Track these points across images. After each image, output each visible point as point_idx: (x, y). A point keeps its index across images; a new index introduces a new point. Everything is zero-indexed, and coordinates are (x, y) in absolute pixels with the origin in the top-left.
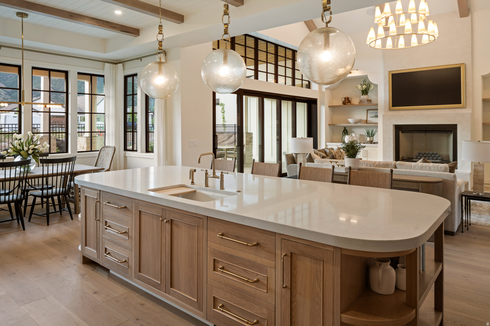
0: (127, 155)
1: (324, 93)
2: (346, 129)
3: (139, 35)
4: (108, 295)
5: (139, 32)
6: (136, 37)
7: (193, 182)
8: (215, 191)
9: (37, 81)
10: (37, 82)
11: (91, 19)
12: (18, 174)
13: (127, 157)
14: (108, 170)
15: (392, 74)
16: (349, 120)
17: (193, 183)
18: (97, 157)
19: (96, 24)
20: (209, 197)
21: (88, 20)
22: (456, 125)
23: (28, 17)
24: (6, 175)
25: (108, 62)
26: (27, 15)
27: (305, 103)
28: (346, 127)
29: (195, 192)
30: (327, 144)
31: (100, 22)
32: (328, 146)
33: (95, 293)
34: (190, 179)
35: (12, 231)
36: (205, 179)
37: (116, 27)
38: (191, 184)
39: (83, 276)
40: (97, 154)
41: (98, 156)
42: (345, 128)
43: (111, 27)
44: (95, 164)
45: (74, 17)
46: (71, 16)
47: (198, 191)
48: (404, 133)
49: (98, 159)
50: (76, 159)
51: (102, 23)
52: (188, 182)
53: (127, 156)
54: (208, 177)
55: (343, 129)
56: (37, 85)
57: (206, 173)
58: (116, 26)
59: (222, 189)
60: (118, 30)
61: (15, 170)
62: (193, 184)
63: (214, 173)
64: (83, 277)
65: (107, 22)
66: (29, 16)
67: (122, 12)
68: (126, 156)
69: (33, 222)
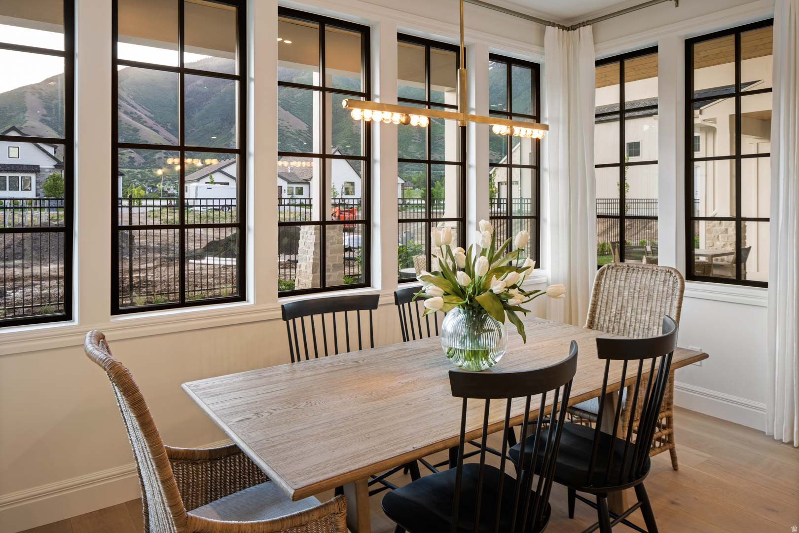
25: (554, 25)
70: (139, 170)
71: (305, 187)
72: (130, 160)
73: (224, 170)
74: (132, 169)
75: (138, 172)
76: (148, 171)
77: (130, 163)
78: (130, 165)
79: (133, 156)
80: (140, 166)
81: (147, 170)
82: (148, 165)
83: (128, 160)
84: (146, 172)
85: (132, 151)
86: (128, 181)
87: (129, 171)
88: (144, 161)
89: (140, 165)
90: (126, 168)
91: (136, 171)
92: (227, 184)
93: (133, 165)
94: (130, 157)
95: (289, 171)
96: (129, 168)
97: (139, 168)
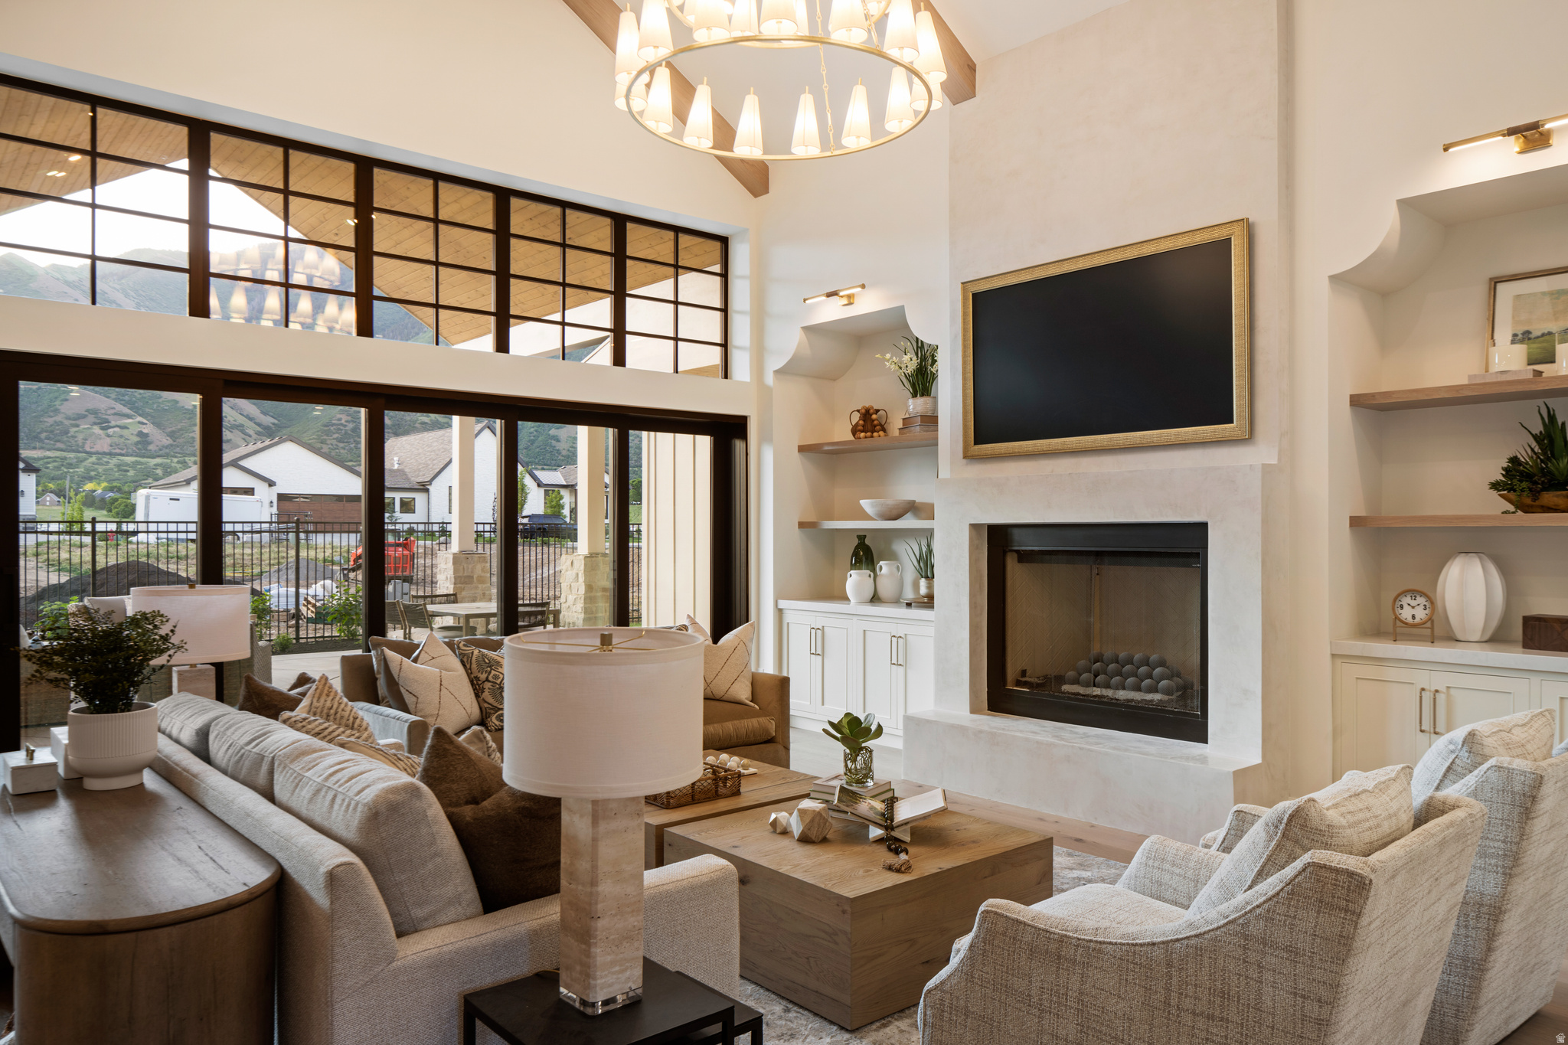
1: (769, 389)
2: (867, 542)
15: (974, 295)
16: (862, 502)
22: (1203, 526)
27: (698, 437)
28: (865, 536)
30: (780, 607)
32: (785, 611)
42: (862, 538)
48: (1027, 565)
55: (856, 542)
70: (158, 460)
71: (420, 498)
72: (138, 439)
73: (243, 463)
74: (144, 457)
75: (155, 465)
76: (178, 462)
77: (140, 446)
78: (139, 449)
79: (145, 431)
80: (161, 452)
81: (175, 460)
82: (178, 450)
83: (136, 439)
84: (173, 465)
85: (145, 421)
86: (134, 482)
87: (136, 461)
88: (170, 441)
89: (160, 450)
90: (131, 455)
91: (153, 462)
92: (249, 491)
93: (147, 450)
94: (140, 434)
95: (396, 467)
96: (136, 456)
97: (159, 456)
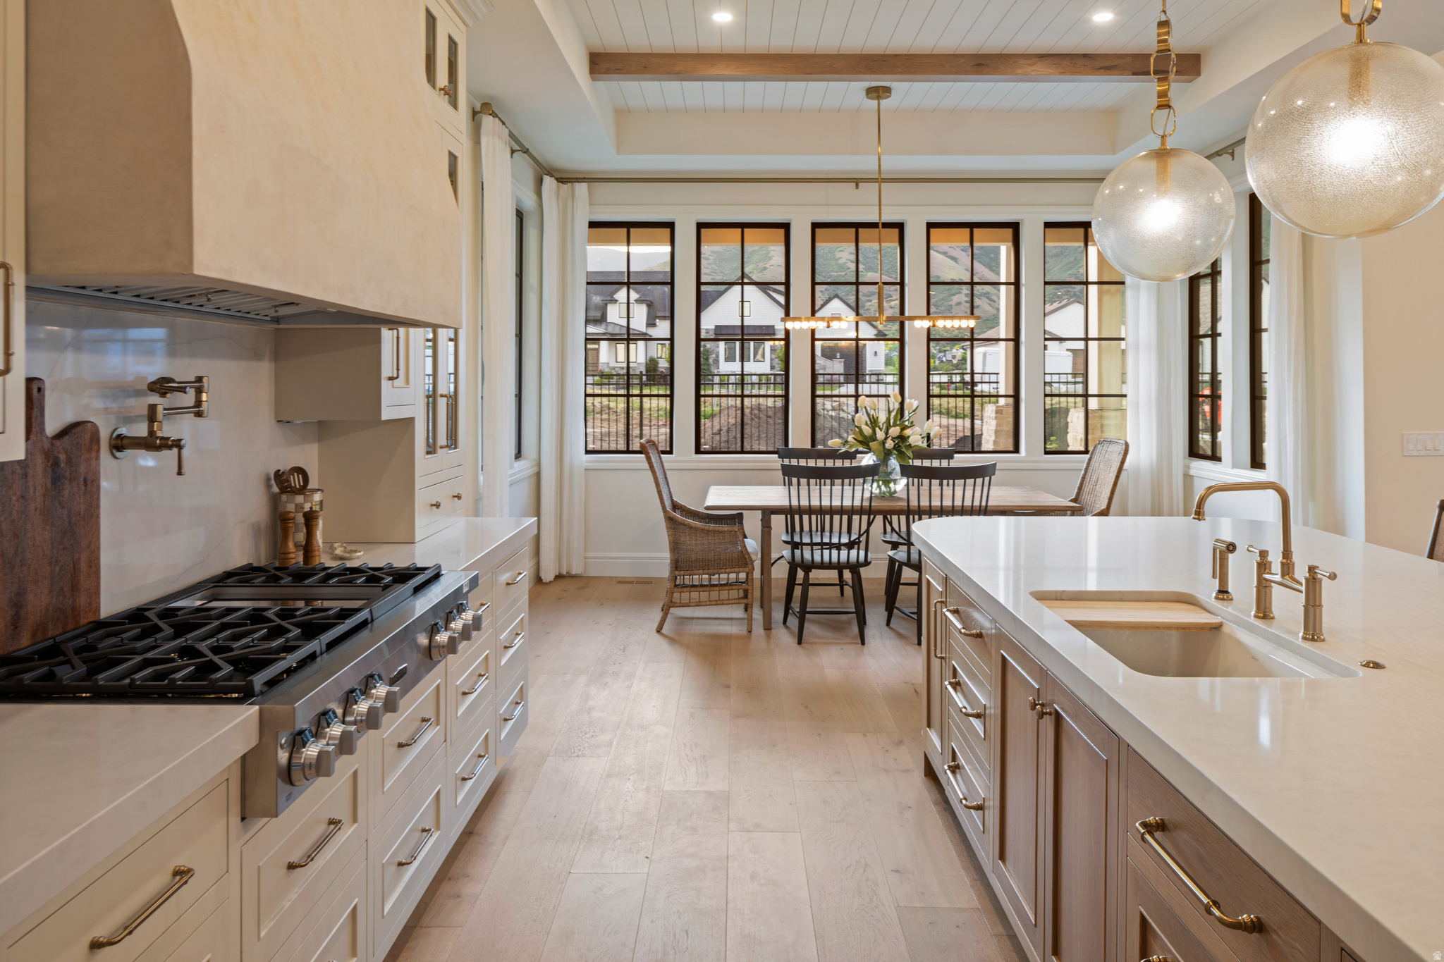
0: (1192, 472)
3: (1198, 73)
4: (922, 893)
5: (1200, 62)
6: (1190, 82)
7: (1227, 592)
8: (1279, 643)
9: (1072, 259)
10: (1072, 262)
11: (1037, 59)
12: (867, 499)
13: (1195, 478)
14: (1104, 513)
17: (1223, 592)
18: (1083, 472)
19: (1051, 71)
20: (1257, 660)
21: (1028, 65)
23: (889, 97)
24: (844, 498)
26: (887, 90)
29: (1217, 628)
31: (1065, 63)
33: (897, 871)
34: (1214, 577)
35: (842, 641)
36: (1255, 584)
37: (1115, 66)
38: (1217, 598)
39: (903, 809)
40: (1083, 462)
41: (1085, 467)
43: (1101, 68)
44: (1076, 491)
45: (987, 65)
46: (980, 65)
47: (1229, 628)
49: (1083, 478)
50: (997, 472)
51: (1071, 63)
52: (1207, 590)
53: (1193, 476)
54: (1267, 580)
56: (1073, 270)
57: (1259, 565)
58: (1114, 64)
59: (1313, 640)
60: (1122, 75)
61: (862, 487)
62: (1223, 599)
63: (1286, 566)
64: (901, 813)
65: (1085, 56)
66: (893, 92)
67: (1116, 14)
68: (1191, 474)
69: (895, 628)
